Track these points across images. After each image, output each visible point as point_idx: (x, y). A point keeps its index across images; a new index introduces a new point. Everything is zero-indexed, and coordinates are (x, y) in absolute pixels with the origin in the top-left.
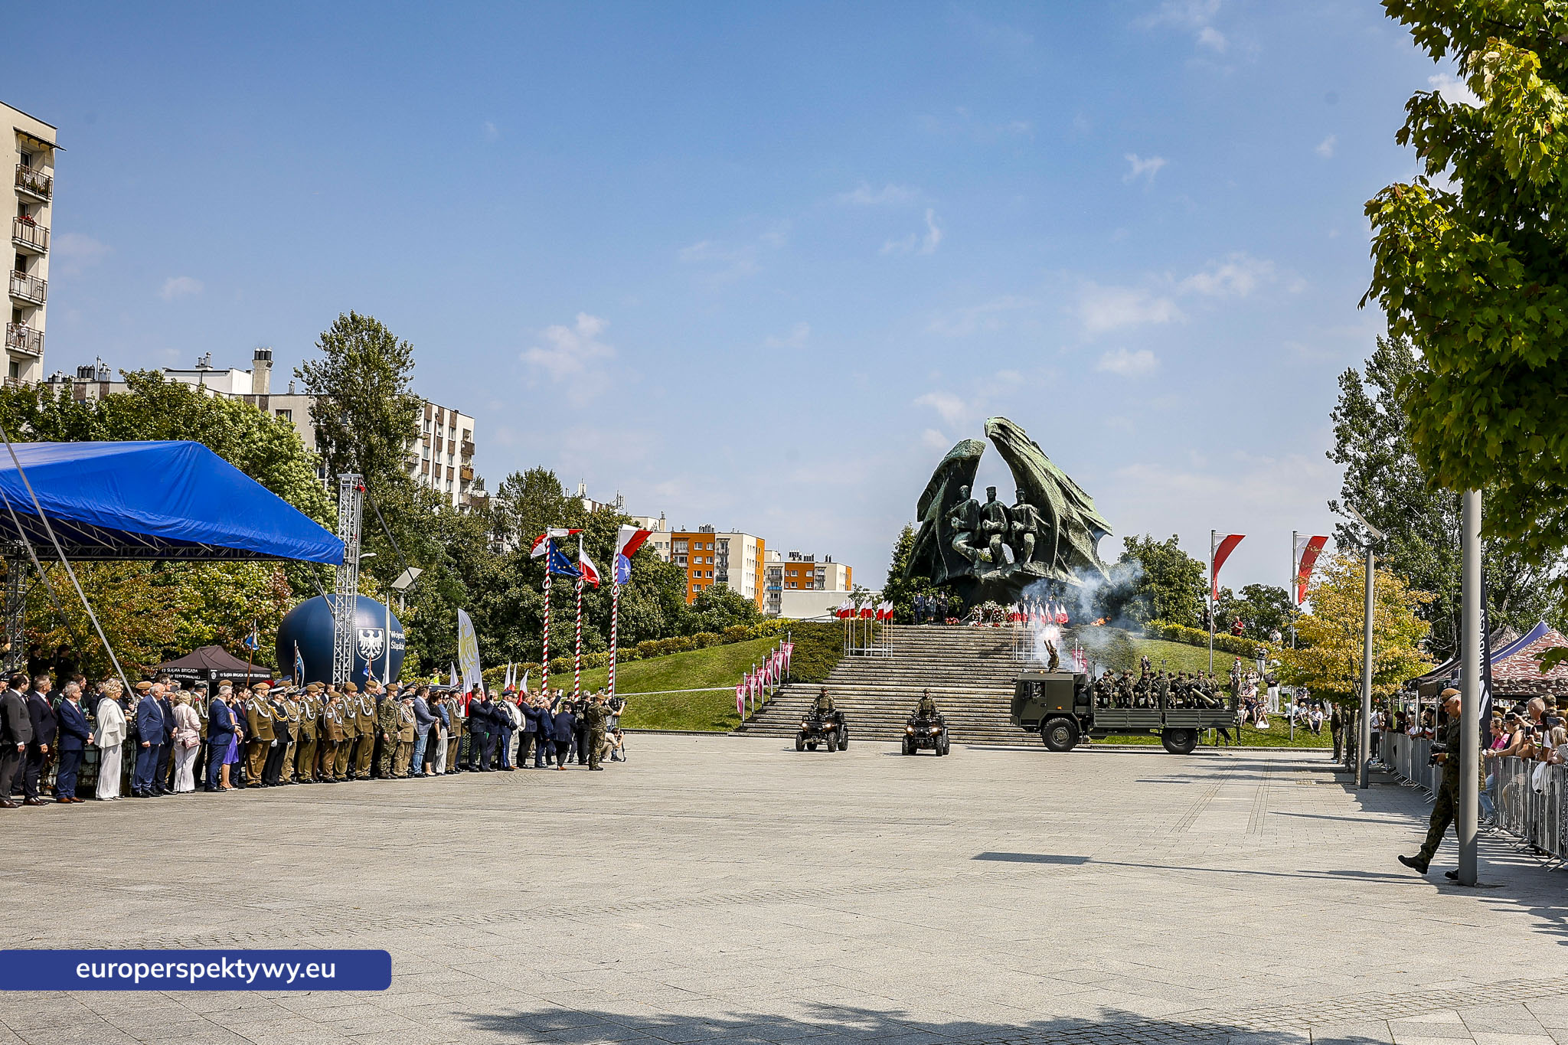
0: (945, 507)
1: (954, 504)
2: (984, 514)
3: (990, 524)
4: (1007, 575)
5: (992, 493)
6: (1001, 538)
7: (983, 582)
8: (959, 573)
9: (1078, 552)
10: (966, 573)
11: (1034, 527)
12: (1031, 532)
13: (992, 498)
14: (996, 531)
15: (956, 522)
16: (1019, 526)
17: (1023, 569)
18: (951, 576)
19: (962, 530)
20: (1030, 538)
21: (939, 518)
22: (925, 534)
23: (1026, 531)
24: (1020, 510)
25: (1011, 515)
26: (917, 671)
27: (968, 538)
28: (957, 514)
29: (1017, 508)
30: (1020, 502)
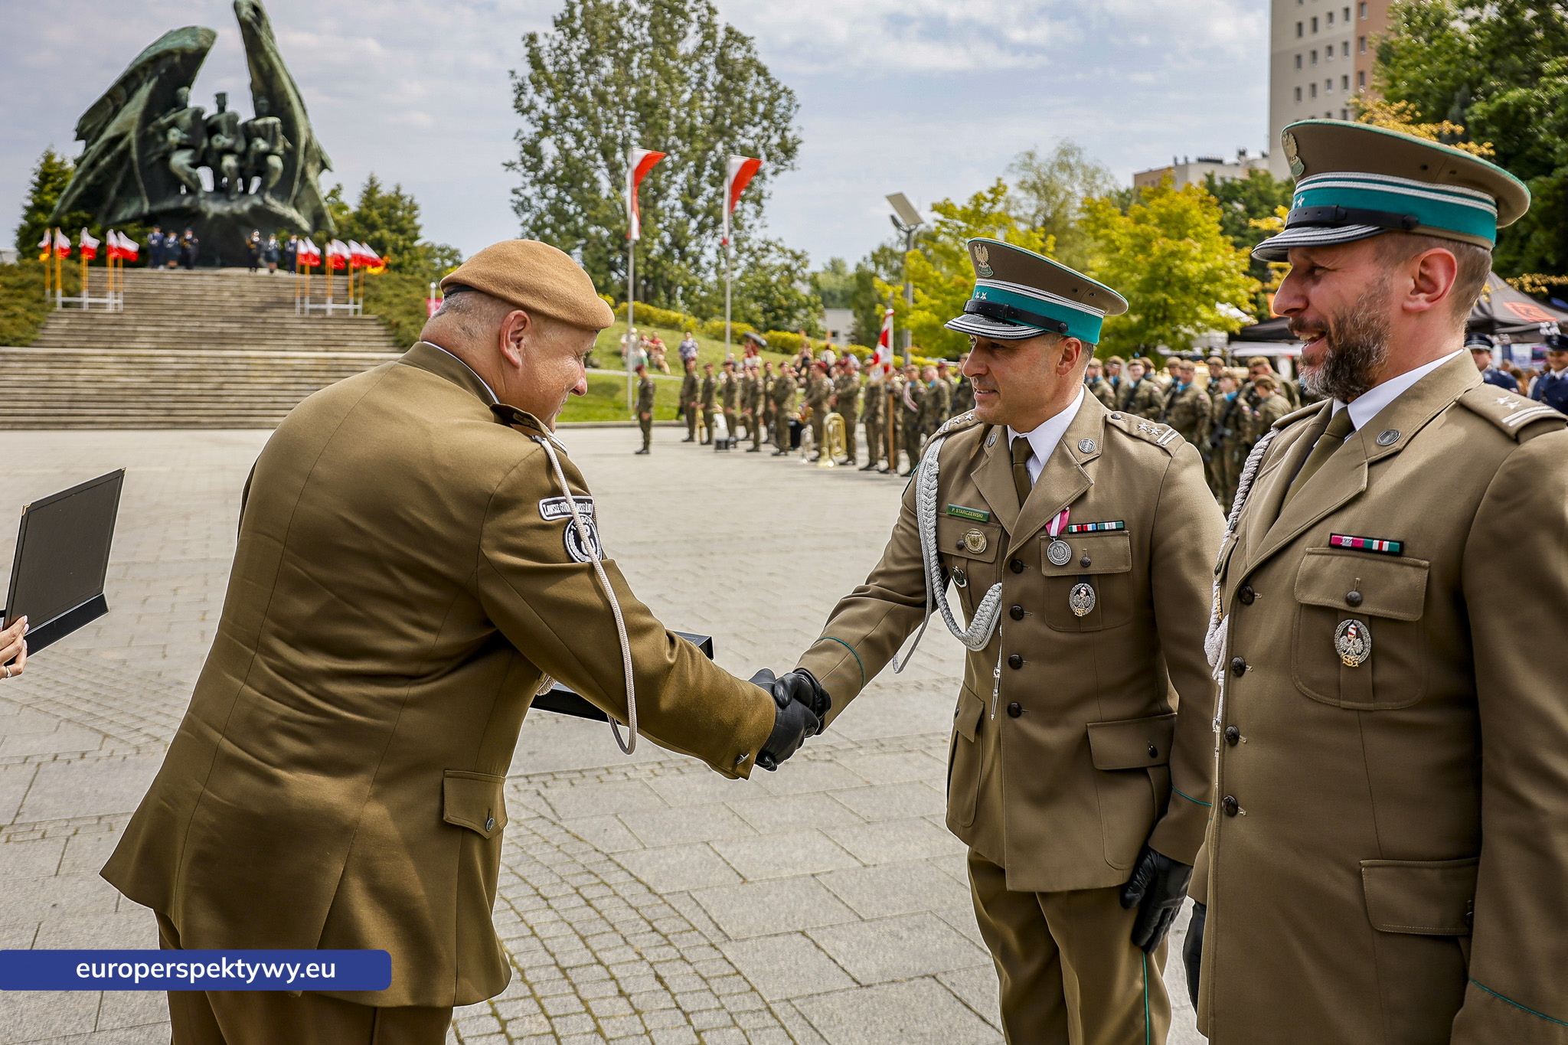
0: (148, 116)
1: (164, 112)
2: (212, 129)
3: (223, 140)
4: (246, 207)
5: (221, 99)
6: (236, 160)
7: (210, 216)
8: (170, 204)
9: (311, 187)
10: (187, 202)
11: (279, 149)
12: (277, 155)
13: (222, 109)
14: (230, 151)
15: (175, 136)
16: (262, 145)
17: (264, 202)
18: (156, 208)
19: (181, 147)
20: (275, 161)
21: (138, 131)
22: (102, 155)
23: (269, 153)
24: (266, 126)
25: (249, 133)
26: (174, 330)
27: (192, 157)
28: (173, 124)
29: (260, 122)
30: (259, 115)
